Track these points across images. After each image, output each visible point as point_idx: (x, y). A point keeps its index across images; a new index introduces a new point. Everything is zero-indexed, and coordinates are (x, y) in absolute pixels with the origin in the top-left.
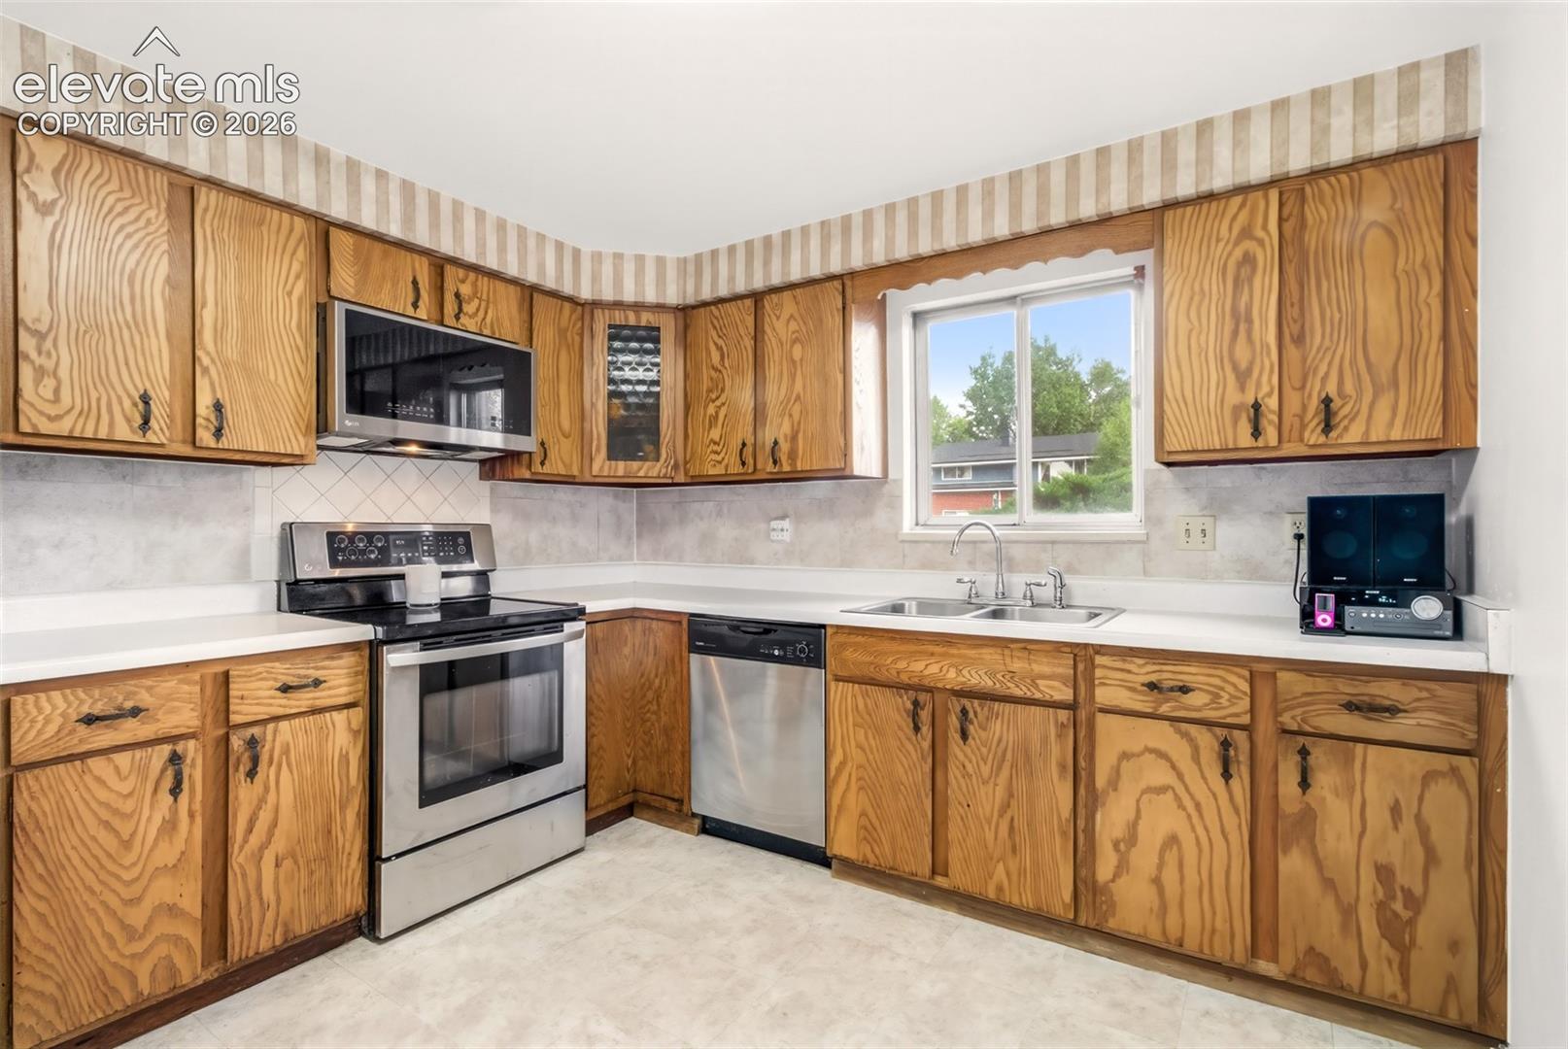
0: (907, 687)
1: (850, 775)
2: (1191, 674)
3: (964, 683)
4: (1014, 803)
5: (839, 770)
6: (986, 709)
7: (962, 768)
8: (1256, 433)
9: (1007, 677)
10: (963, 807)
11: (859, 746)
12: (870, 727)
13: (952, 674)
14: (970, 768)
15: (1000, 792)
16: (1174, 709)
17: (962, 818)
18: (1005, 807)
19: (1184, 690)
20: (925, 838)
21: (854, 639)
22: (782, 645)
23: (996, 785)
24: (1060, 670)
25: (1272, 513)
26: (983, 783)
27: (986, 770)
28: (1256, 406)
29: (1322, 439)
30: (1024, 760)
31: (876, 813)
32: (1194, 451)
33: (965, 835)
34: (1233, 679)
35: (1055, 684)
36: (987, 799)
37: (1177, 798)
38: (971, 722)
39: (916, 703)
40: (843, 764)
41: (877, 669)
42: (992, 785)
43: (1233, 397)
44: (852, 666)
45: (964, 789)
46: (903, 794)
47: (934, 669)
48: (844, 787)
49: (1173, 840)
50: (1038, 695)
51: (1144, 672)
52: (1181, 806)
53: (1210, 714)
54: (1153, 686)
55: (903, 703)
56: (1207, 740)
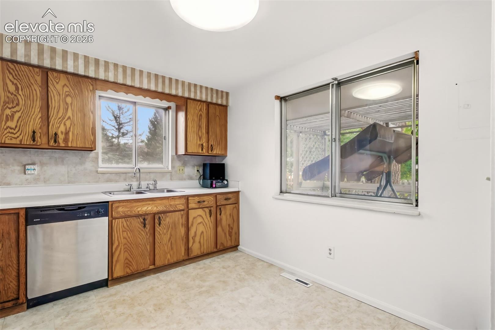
0: (141, 215)
1: (121, 249)
2: (205, 198)
3: (159, 210)
4: (172, 237)
5: (116, 249)
6: (165, 216)
7: (159, 233)
8: (202, 150)
9: (170, 206)
10: (159, 243)
11: (124, 238)
12: (128, 231)
13: (155, 208)
14: (161, 233)
15: (169, 236)
16: (202, 206)
17: (159, 246)
18: (170, 239)
19: (204, 201)
20: (148, 257)
21: (122, 204)
22: (89, 212)
23: (167, 234)
24: (182, 202)
25: (194, 166)
26: (164, 235)
27: (165, 231)
28: (202, 145)
29: (211, 153)
30: (174, 226)
31: (131, 257)
32: (192, 153)
33: (160, 250)
34: (211, 198)
35: (181, 206)
36: (166, 238)
37: (203, 224)
38: (161, 220)
39: (144, 219)
40: (118, 246)
41: (131, 212)
42: (166, 235)
43: (199, 142)
44: (121, 213)
45: (160, 238)
46: (140, 247)
47: (150, 208)
48: (119, 253)
49: (202, 232)
50: (177, 209)
51: (197, 199)
52: (204, 225)
53: (208, 206)
54: (199, 202)
55: (140, 220)
56: (207, 210)
